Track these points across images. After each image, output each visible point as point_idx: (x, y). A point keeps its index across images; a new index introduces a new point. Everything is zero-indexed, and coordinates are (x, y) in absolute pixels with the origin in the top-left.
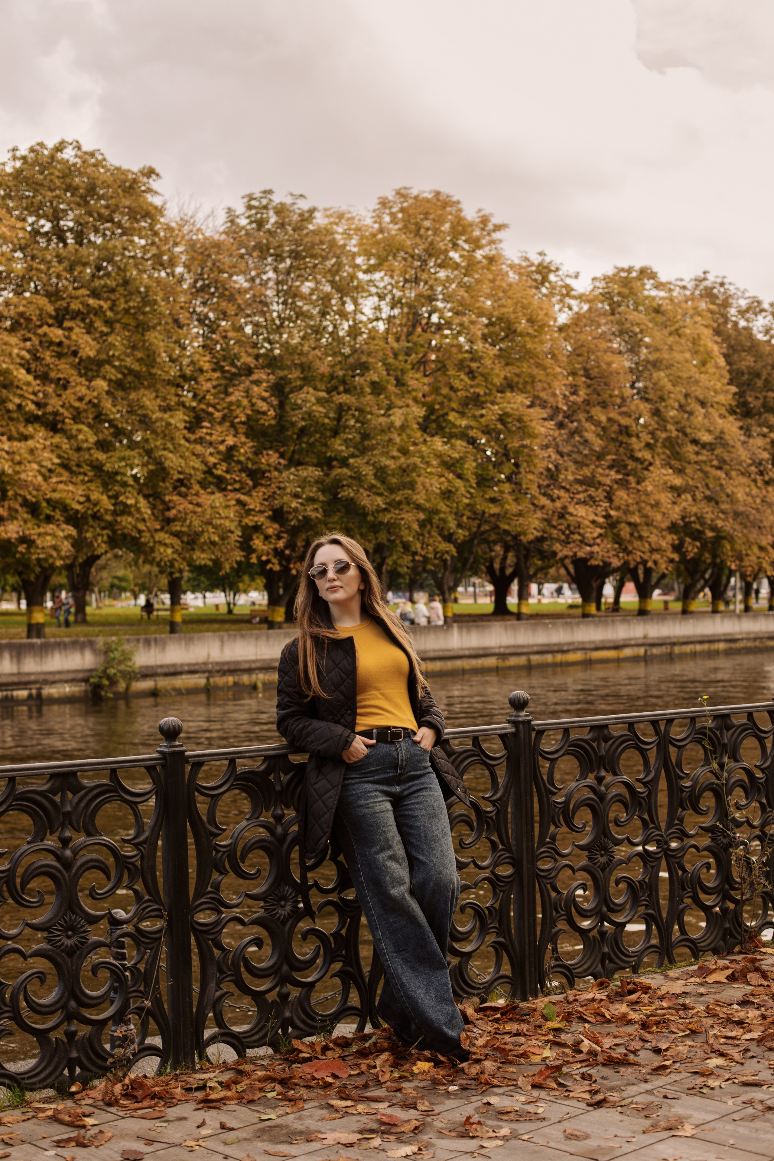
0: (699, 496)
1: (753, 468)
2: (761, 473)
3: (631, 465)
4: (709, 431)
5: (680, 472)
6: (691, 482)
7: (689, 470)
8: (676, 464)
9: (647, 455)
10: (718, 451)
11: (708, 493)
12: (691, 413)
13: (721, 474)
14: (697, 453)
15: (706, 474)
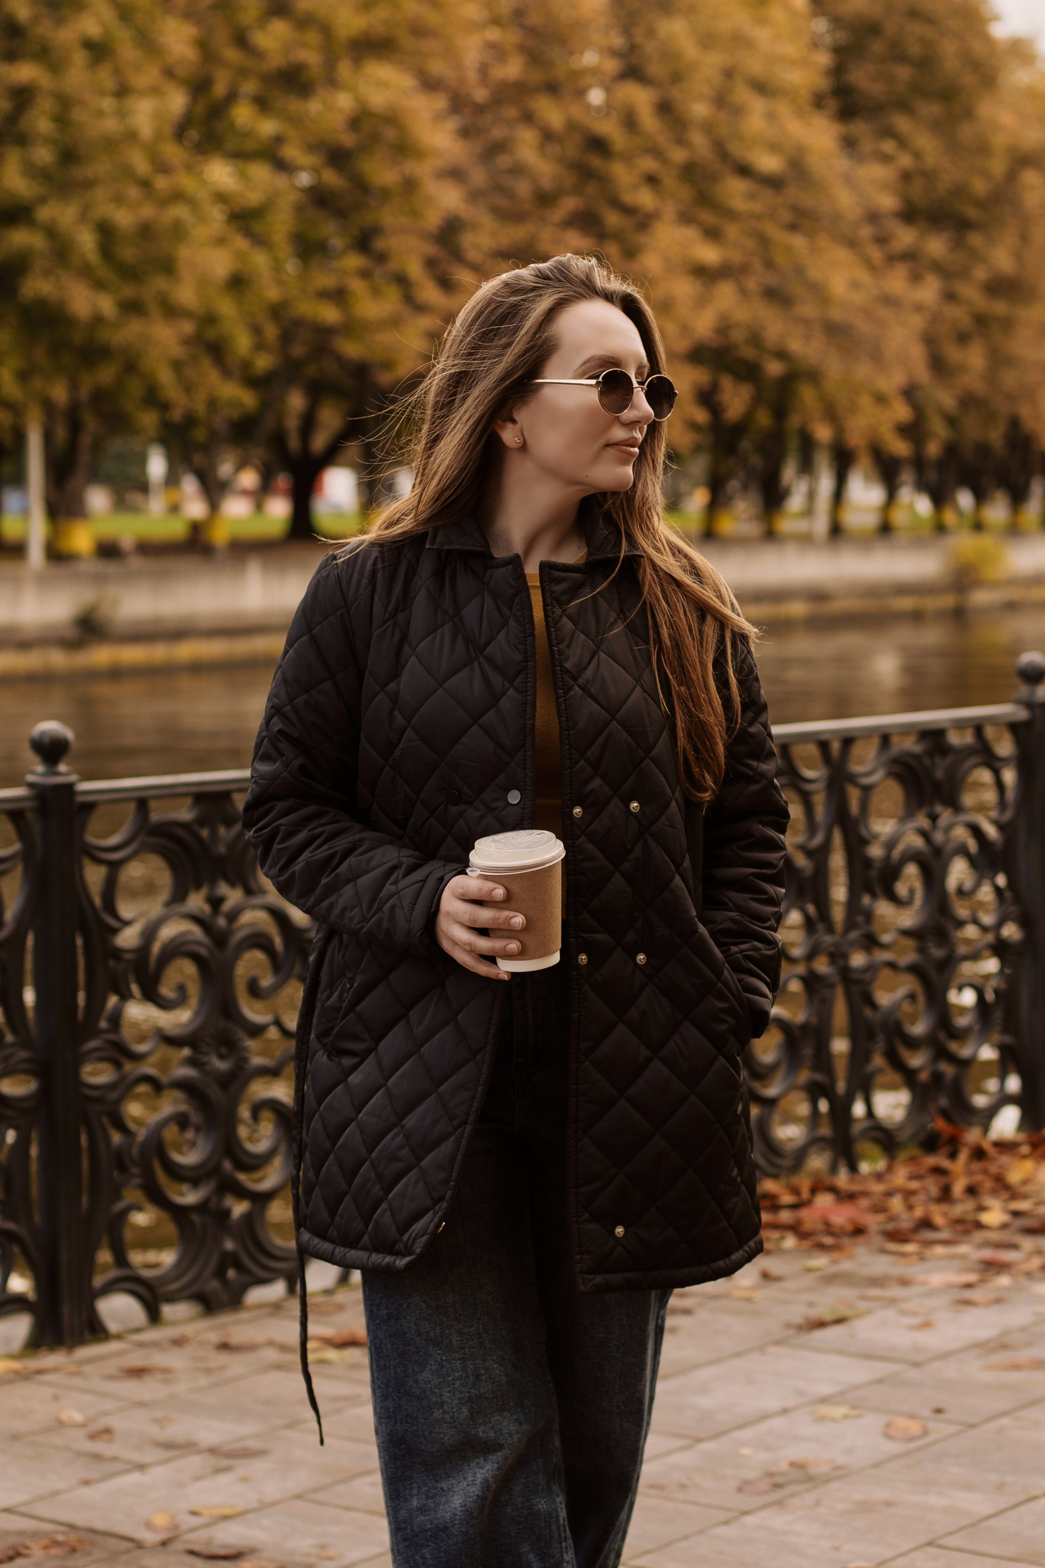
0: (752, 284)
1: (866, 232)
2: (881, 240)
3: (613, 219)
4: (774, 147)
5: (712, 234)
6: (736, 257)
7: (732, 231)
8: (708, 217)
9: (645, 199)
10: (793, 193)
11: (772, 280)
12: (738, 111)
13: (798, 242)
14: (751, 196)
15: (764, 241)
